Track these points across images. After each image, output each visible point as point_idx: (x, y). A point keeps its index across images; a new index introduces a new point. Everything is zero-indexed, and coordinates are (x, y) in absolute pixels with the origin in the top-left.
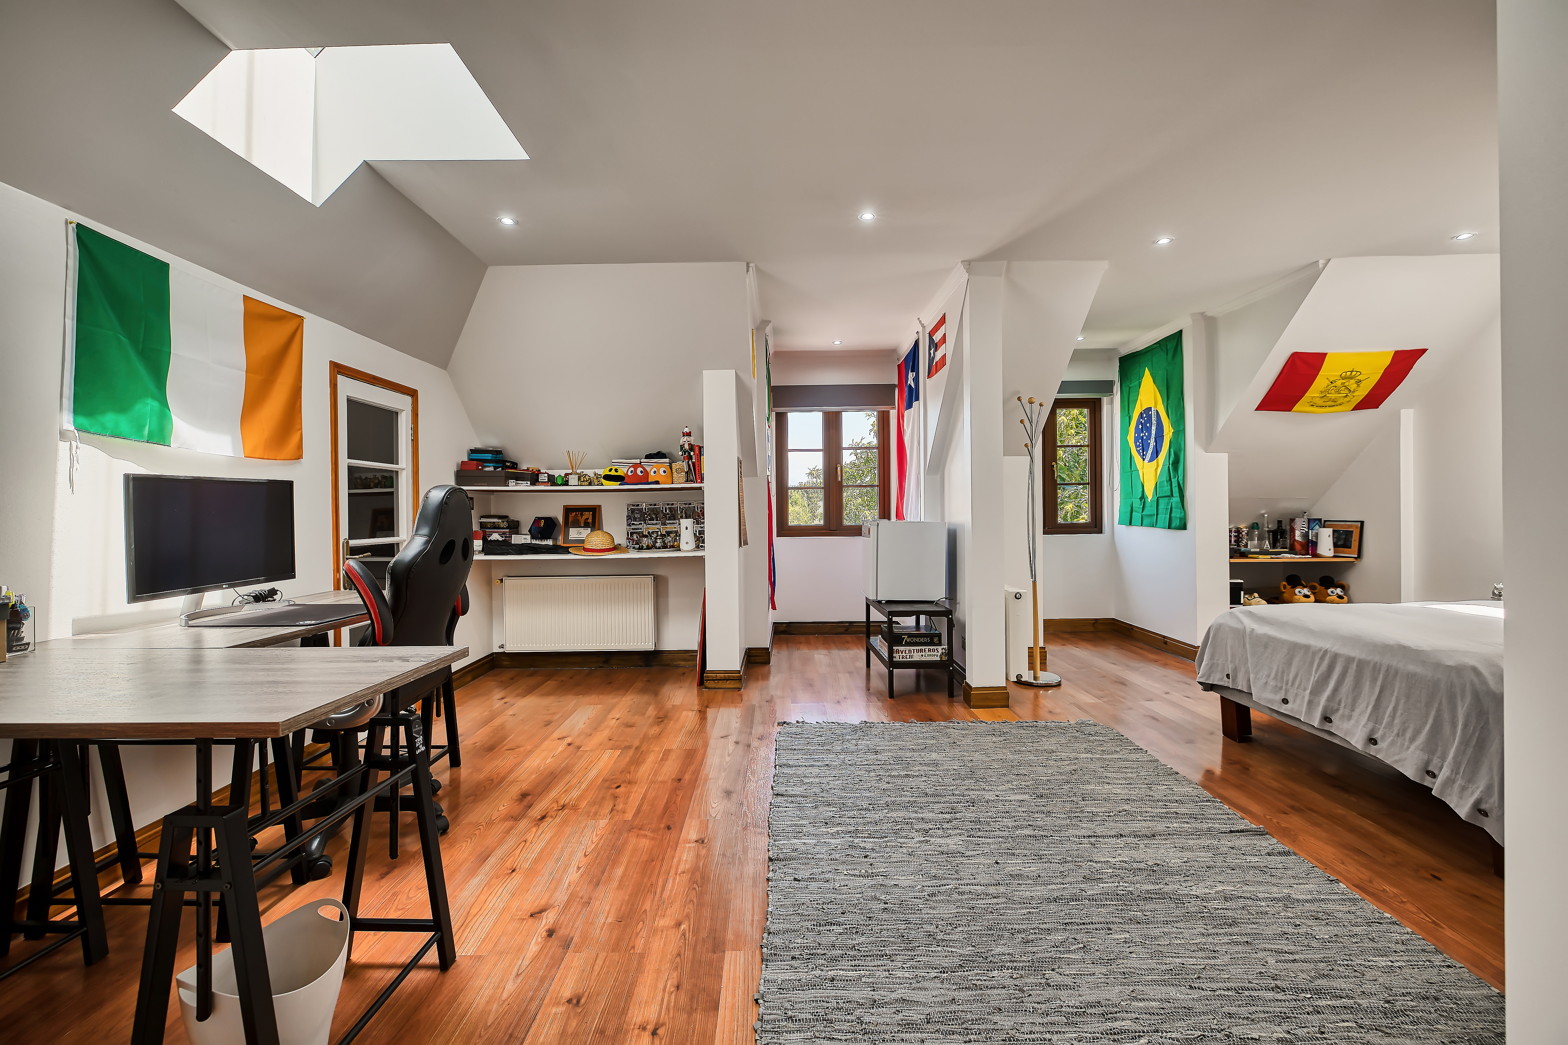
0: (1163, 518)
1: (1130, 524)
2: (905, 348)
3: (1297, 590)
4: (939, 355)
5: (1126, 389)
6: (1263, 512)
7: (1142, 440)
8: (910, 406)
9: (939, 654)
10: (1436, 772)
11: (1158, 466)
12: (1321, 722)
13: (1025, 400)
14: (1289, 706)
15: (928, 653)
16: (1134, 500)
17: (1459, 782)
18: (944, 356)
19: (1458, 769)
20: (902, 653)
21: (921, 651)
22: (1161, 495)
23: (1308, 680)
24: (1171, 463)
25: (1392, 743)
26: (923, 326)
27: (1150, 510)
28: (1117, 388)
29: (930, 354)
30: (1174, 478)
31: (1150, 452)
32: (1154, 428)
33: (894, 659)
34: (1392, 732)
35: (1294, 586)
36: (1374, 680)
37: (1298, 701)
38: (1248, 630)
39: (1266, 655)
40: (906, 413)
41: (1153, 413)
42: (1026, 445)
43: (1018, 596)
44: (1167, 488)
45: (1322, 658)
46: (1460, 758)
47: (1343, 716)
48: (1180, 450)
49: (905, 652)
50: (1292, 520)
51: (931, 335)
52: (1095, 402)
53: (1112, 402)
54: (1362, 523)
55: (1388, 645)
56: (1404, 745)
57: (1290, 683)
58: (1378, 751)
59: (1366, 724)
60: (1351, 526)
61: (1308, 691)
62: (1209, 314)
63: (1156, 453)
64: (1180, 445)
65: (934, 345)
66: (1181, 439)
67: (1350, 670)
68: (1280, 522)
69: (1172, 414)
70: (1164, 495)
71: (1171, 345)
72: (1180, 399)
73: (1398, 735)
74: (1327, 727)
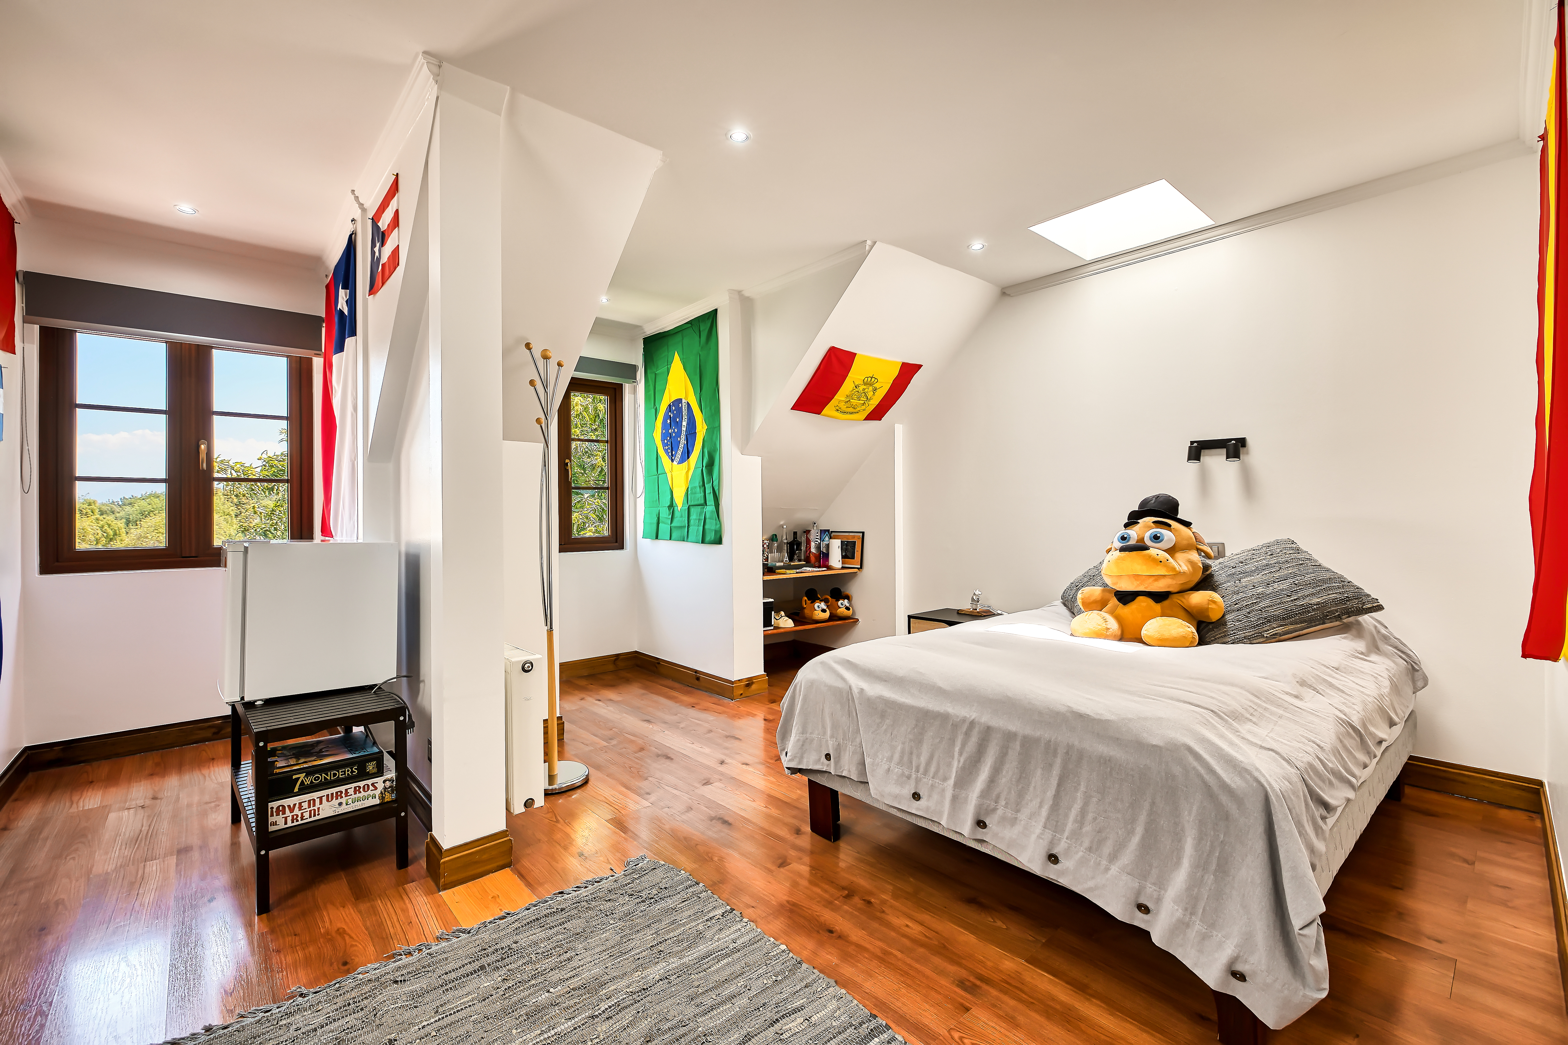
0: (696, 530)
1: (657, 538)
2: (334, 254)
3: (816, 605)
4: (387, 252)
5: (651, 376)
6: (782, 523)
7: (671, 438)
8: (340, 348)
9: (377, 792)
10: (1150, 905)
11: (689, 469)
12: (973, 831)
13: (537, 353)
14: (922, 803)
15: (353, 796)
16: (661, 509)
17: (1198, 926)
18: (396, 252)
19: (1194, 907)
20: (292, 810)
21: (338, 795)
22: (693, 503)
23: (949, 765)
24: (704, 466)
25: (1082, 862)
26: (361, 205)
27: (679, 521)
28: (640, 374)
29: (373, 253)
30: (709, 482)
31: (680, 452)
32: (684, 423)
33: (272, 829)
34: (1081, 845)
35: (813, 602)
36: (1049, 767)
37: (935, 797)
38: (855, 691)
39: (884, 727)
40: (335, 358)
41: (684, 405)
42: (538, 421)
43: (527, 667)
44: (700, 495)
45: (967, 734)
46: (1196, 890)
47: (1003, 819)
48: (715, 450)
49: (300, 808)
50: (807, 532)
51: (375, 220)
52: (615, 389)
53: (634, 391)
54: (863, 533)
55: (1058, 713)
56: (1099, 864)
57: (922, 770)
58: (1062, 873)
59: (1042, 834)
60: (854, 537)
61: (951, 782)
62: (747, 294)
63: (688, 453)
64: (715, 444)
65: (380, 237)
66: (717, 438)
67: (1010, 752)
68: (795, 533)
69: (706, 408)
70: (696, 503)
71: (705, 327)
72: (715, 390)
73: (1090, 849)
74: (981, 834)
